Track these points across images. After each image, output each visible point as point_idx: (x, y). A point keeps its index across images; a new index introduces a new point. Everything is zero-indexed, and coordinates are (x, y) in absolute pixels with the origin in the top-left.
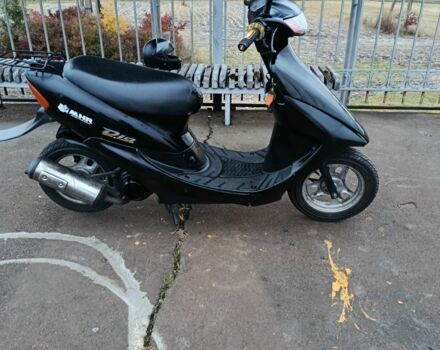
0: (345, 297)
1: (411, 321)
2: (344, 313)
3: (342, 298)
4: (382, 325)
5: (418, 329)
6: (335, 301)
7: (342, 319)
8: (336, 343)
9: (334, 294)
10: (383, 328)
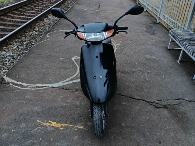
0: (48, 124)
1: (31, 139)
2: (41, 122)
3: (48, 123)
4: (32, 131)
5: (27, 140)
6: (47, 122)
7: (38, 121)
8: (30, 118)
9: (50, 121)
10: (31, 130)
